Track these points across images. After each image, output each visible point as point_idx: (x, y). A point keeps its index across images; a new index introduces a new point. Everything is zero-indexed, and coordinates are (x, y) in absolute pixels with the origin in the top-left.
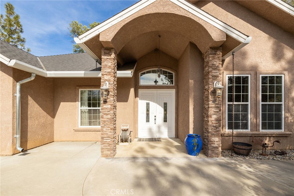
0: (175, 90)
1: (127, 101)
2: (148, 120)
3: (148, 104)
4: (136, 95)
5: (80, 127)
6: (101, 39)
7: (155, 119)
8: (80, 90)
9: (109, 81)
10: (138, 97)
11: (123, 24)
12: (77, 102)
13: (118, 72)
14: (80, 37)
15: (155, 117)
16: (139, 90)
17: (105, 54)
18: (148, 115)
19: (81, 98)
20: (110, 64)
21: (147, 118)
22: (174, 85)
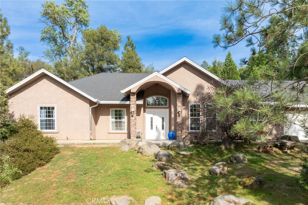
0: (168, 109)
1: (140, 116)
2: (152, 128)
3: (152, 118)
4: (144, 111)
5: (111, 131)
6: (131, 91)
7: (156, 128)
8: (111, 109)
9: (134, 107)
10: (145, 112)
11: (140, 85)
12: (109, 116)
13: (137, 102)
14: (123, 90)
15: (156, 126)
16: (146, 109)
17: (132, 96)
18: (152, 125)
19: (112, 114)
20: (134, 100)
21: (151, 127)
22: (168, 106)
